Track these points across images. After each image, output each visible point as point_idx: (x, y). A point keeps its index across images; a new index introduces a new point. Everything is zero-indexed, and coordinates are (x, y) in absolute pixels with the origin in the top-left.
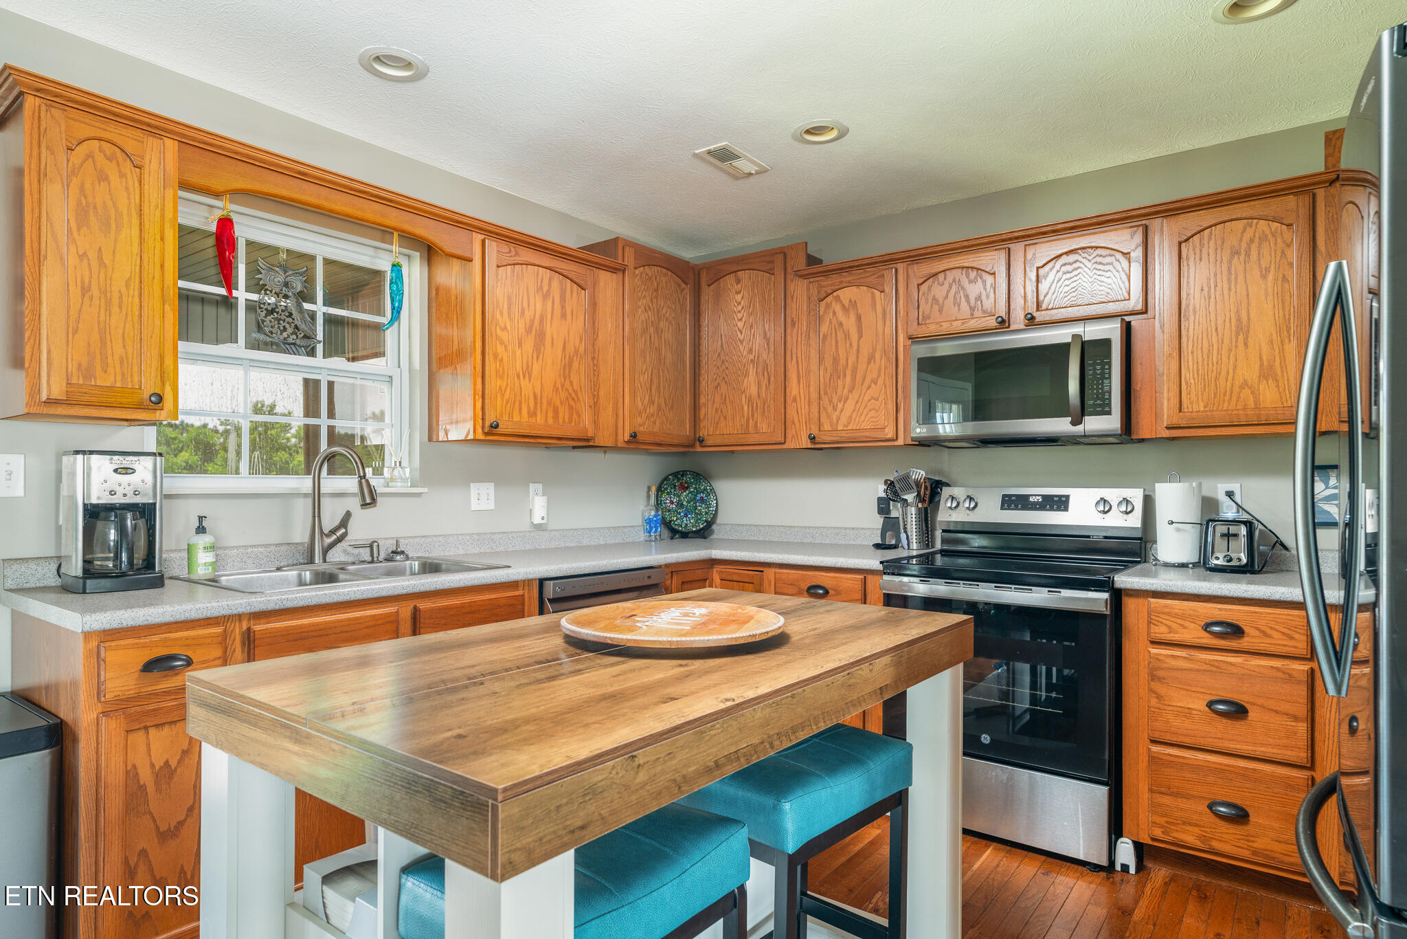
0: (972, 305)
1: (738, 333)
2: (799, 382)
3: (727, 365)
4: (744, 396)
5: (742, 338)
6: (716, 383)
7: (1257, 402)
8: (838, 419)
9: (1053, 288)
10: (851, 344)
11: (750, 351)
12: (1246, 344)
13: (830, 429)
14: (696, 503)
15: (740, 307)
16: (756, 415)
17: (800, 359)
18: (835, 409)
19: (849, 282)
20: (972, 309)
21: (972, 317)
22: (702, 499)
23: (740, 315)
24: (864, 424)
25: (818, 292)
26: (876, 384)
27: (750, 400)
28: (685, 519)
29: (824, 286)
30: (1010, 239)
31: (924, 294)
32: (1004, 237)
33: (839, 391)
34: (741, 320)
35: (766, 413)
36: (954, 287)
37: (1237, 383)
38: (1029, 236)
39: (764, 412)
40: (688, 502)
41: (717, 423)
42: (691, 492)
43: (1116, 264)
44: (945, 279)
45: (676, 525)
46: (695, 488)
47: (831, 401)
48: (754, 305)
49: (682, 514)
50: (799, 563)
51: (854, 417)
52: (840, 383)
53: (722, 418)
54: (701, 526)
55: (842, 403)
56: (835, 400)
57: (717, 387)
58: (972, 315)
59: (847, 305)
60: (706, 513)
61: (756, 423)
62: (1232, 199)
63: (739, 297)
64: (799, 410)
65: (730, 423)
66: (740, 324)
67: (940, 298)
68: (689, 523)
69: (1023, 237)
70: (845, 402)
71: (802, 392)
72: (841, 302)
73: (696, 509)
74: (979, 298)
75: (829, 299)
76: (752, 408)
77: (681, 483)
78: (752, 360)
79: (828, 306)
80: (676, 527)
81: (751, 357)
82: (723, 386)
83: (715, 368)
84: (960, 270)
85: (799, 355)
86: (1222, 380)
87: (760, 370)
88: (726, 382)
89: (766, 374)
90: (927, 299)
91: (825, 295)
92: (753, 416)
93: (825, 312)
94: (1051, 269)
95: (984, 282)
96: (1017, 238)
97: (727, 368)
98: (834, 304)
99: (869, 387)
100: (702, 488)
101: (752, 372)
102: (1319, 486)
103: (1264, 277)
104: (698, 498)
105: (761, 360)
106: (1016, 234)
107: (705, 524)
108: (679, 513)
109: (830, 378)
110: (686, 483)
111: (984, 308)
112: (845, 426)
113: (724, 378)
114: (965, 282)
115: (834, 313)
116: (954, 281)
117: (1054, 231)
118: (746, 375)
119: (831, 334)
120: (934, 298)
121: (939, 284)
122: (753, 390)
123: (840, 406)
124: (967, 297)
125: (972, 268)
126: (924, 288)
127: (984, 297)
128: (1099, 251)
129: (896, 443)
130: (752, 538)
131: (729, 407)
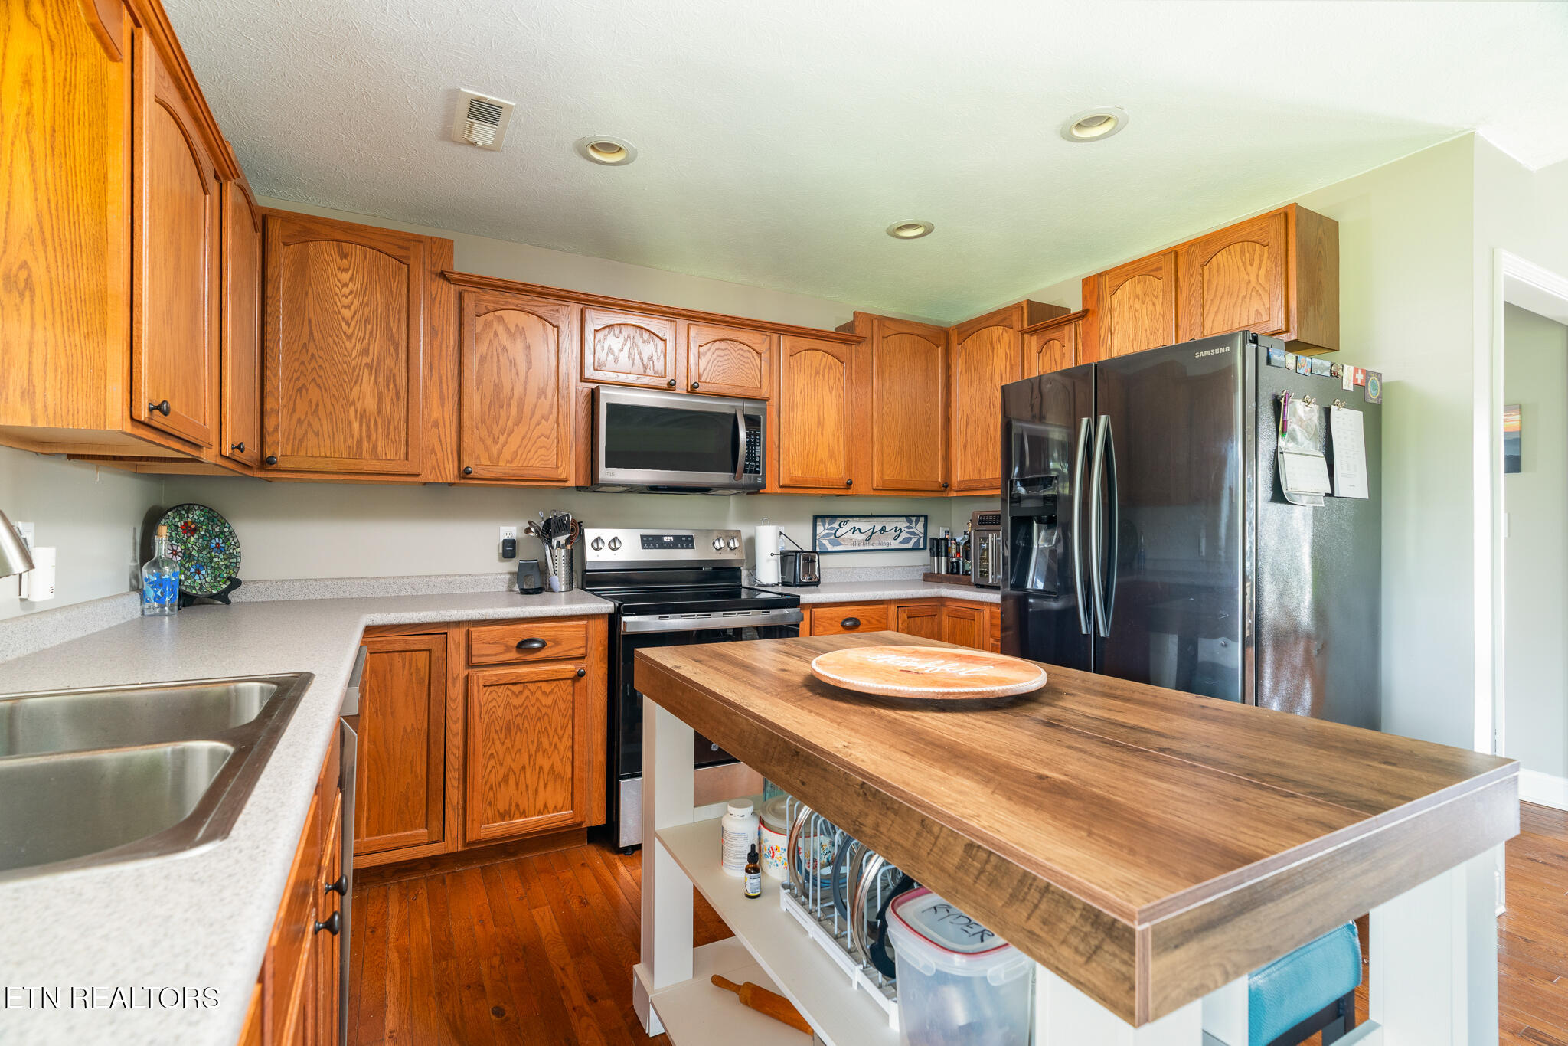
0: (645, 362)
1: (343, 324)
2: (443, 405)
3: (320, 362)
4: (352, 410)
5: (350, 331)
6: (299, 384)
7: (827, 473)
8: (500, 453)
9: (710, 365)
10: (517, 373)
11: (365, 352)
12: (822, 434)
13: (489, 463)
14: (209, 553)
15: (346, 291)
16: (374, 437)
17: (444, 378)
18: (496, 441)
19: (517, 305)
20: (645, 367)
21: (645, 374)
22: (218, 545)
23: (346, 301)
24: (531, 462)
25: (476, 306)
26: (547, 420)
27: (363, 416)
28: (197, 577)
29: (484, 301)
30: (679, 315)
31: (599, 341)
32: (675, 311)
33: (502, 423)
34: (348, 307)
35: (392, 435)
36: (629, 342)
37: (818, 459)
38: (693, 317)
39: (389, 434)
40: (200, 551)
41: (301, 441)
42: (202, 537)
43: (752, 359)
44: (621, 332)
45: (186, 586)
46: (207, 531)
47: (490, 432)
48: (372, 294)
49: (192, 570)
50: (510, 616)
51: (519, 453)
52: (503, 413)
53: (310, 434)
54: (224, 586)
55: (505, 435)
56: (496, 431)
57: (300, 390)
58: (645, 372)
59: (513, 330)
60: (227, 567)
61: (375, 447)
62: (817, 336)
63: (345, 277)
64: (443, 437)
65: (328, 442)
66: (347, 313)
67: (616, 349)
68: (202, 582)
69: (689, 316)
70: (509, 436)
71: (446, 416)
72: (505, 324)
73: (211, 562)
74: (650, 359)
75: (490, 316)
76: (368, 426)
77: (186, 523)
78: (367, 364)
79: (488, 325)
80: (188, 590)
81: (366, 360)
82: (312, 388)
83: (296, 364)
84: (635, 328)
85: (443, 372)
86: (810, 456)
87: (382, 379)
88: (319, 386)
89: (392, 386)
90: (603, 347)
91: (486, 311)
92: (369, 437)
93: (483, 330)
94: (709, 350)
95: (656, 345)
96: (684, 315)
97: (320, 367)
98: (495, 324)
99: (539, 423)
100: (217, 529)
101: (367, 379)
102: (820, 529)
103: (831, 392)
104: (213, 545)
105: (383, 367)
106: (685, 313)
107: (229, 583)
108: (188, 569)
109: (490, 407)
110: (193, 523)
111: (656, 369)
112: (508, 462)
113: (314, 380)
114: (639, 341)
115: (496, 334)
116: (629, 336)
117: (712, 320)
118: (358, 381)
119: (492, 357)
120: (610, 348)
121: (614, 335)
122: (371, 404)
123: (502, 439)
124: (640, 354)
125: (646, 330)
126: (600, 335)
127: (655, 359)
128: (742, 346)
129: (566, 485)
130: (311, 597)
131: (324, 422)
